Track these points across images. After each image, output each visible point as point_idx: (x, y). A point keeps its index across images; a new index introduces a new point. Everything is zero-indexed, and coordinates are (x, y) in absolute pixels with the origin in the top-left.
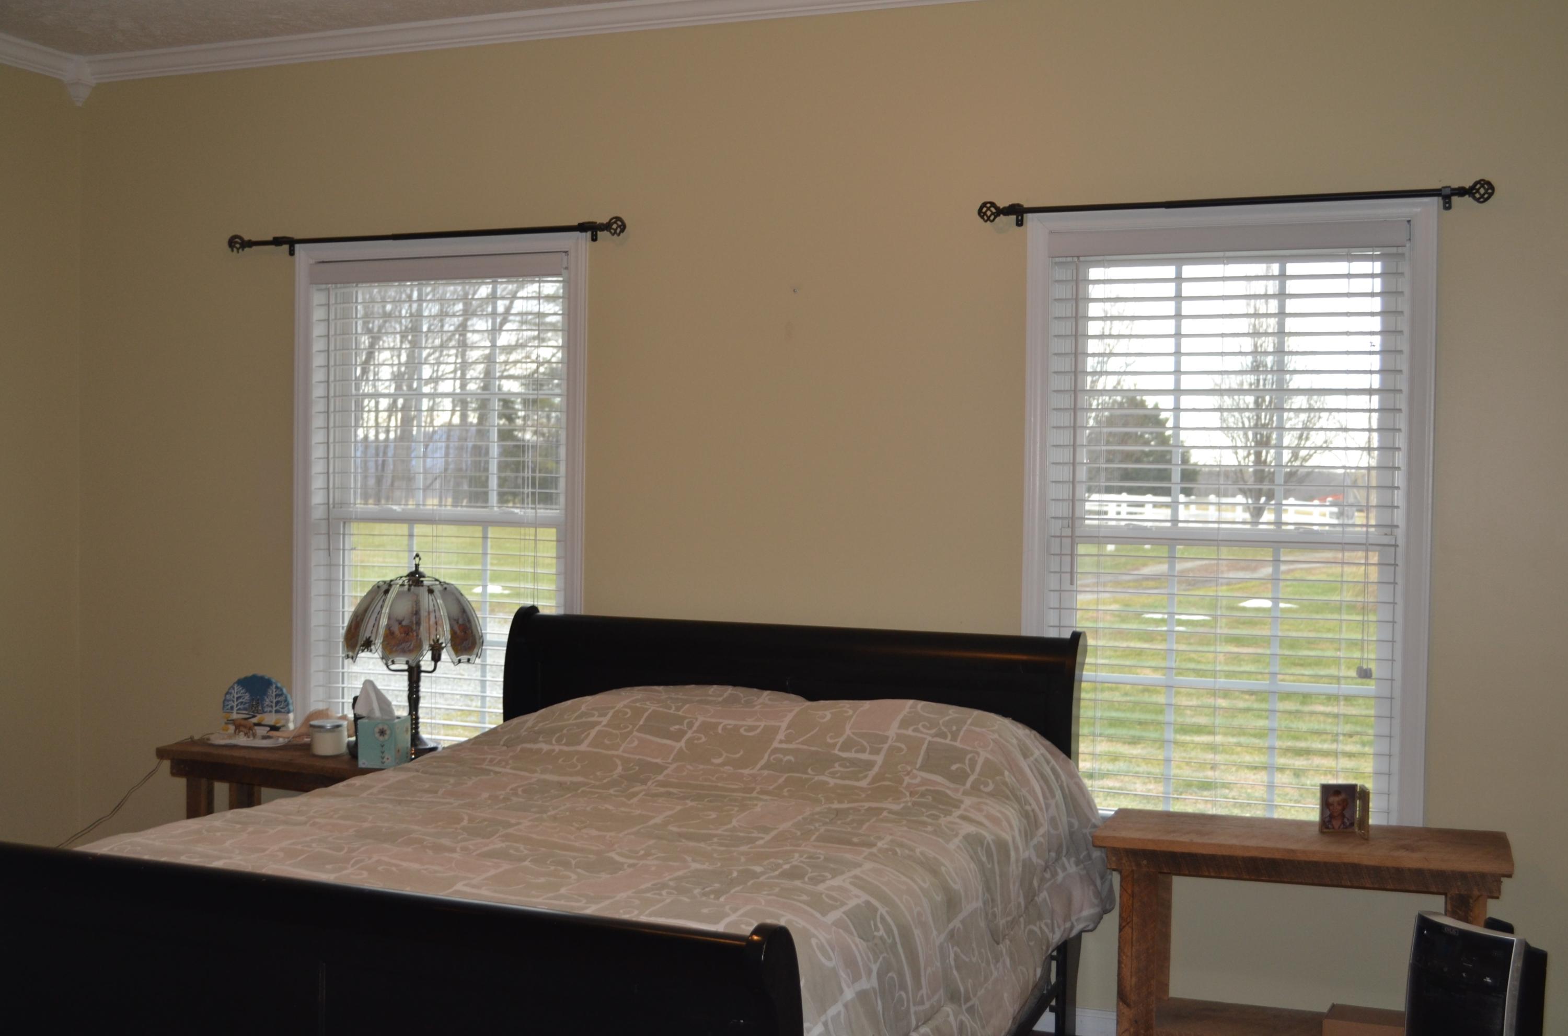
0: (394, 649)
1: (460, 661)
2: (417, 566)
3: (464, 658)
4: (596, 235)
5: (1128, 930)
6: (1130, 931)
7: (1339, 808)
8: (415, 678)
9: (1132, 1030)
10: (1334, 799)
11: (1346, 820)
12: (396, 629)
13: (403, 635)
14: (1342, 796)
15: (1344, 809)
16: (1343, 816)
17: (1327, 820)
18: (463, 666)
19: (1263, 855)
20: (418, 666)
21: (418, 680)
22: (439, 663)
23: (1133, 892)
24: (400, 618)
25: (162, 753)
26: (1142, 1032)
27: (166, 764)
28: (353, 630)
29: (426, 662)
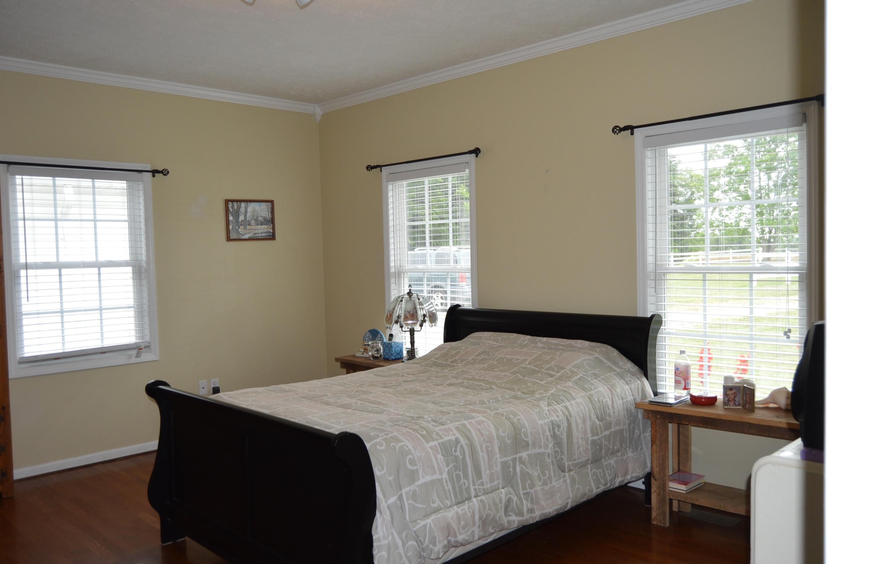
1: (432, 326)
2: (410, 290)
3: (433, 324)
5: (654, 446)
6: (655, 447)
7: (733, 396)
8: (412, 334)
9: (657, 491)
10: (729, 392)
11: (736, 402)
12: (408, 315)
14: (734, 391)
15: (735, 397)
16: (735, 401)
17: (727, 402)
18: (434, 327)
19: (709, 416)
20: (413, 329)
21: (414, 334)
22: (422, 327)
23: (656, 429)
24: (409, 311)
25: (337, 360)
26: (662, 492)
27: (339, 364)
28: (389, 317)
29: (417, 328)
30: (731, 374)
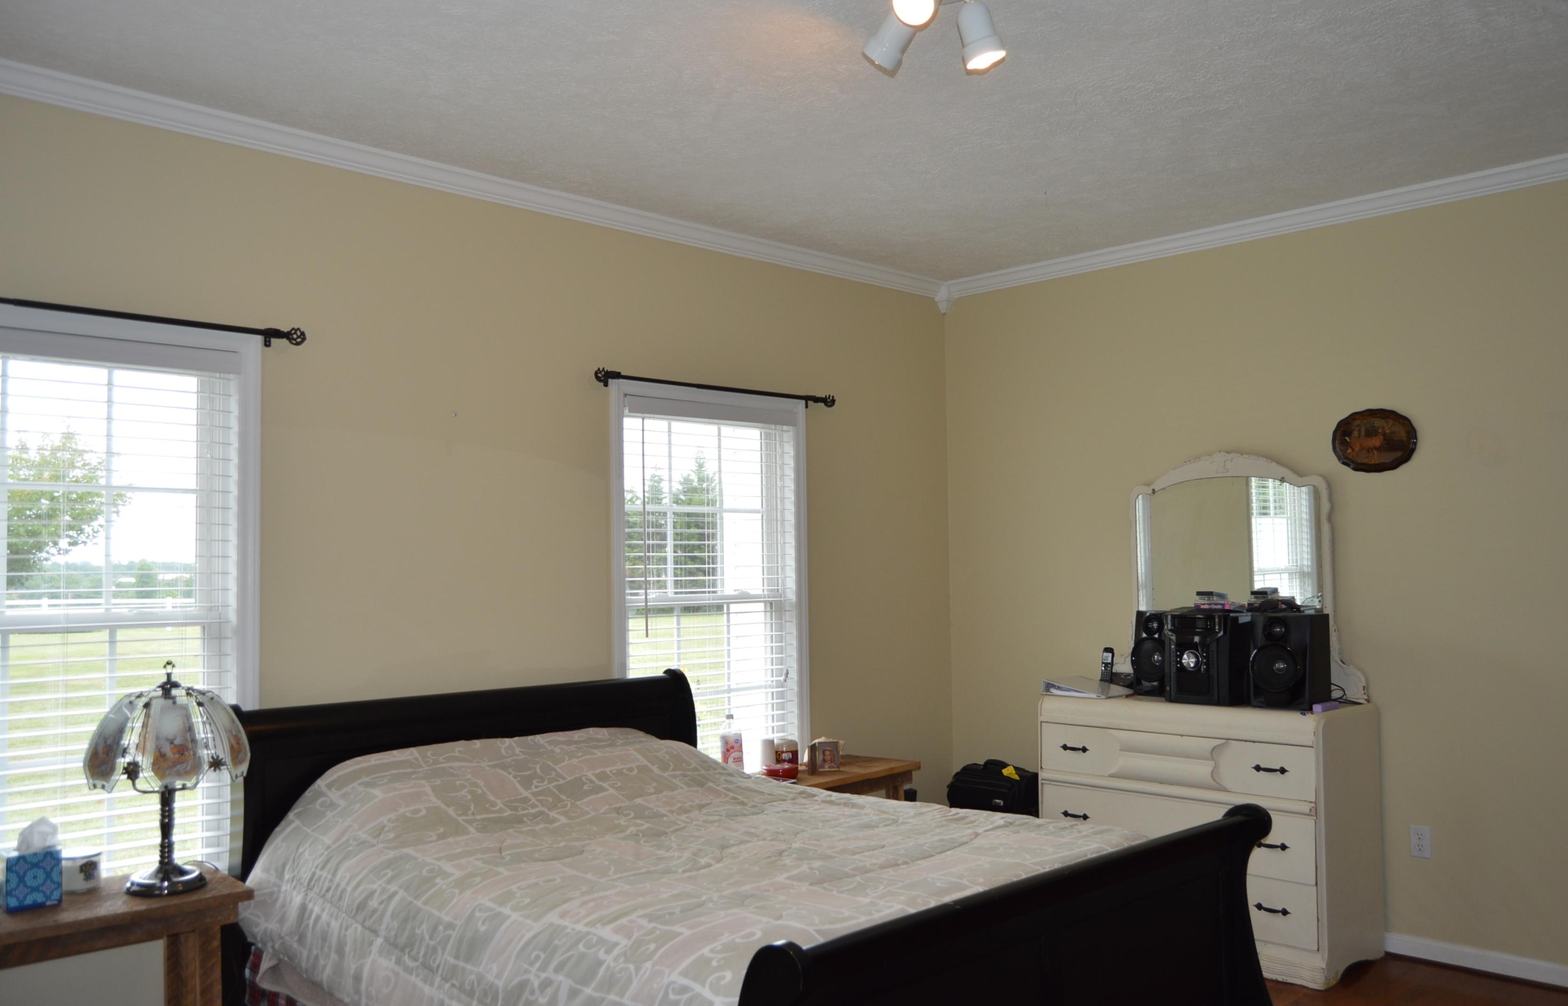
0: (167, 772)
2: (169, 675)
4: (270, 342)
8: (168, 802)
12: (167, 749)
13: (177, 756)
20: (172, 787)
21: (172, 801)
24: (170, 737)
30: (770, 736)
